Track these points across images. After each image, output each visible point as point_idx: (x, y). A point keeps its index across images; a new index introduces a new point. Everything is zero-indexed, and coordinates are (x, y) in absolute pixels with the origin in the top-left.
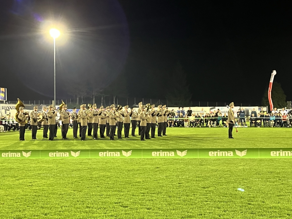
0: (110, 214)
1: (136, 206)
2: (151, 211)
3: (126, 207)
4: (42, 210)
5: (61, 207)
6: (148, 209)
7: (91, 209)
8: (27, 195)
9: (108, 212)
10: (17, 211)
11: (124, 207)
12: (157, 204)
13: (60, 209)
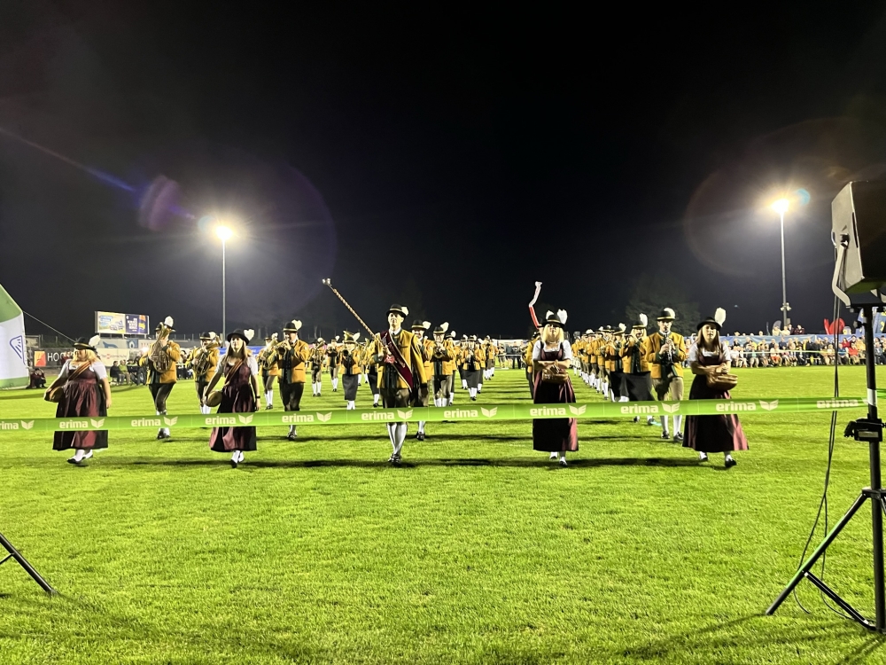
0: (304, 506)
1: (344, 492)
2: (365, 498)
3: (328, 494)
4: (199, 504)
5: (230, 498)
6: (361, 496)
7: (274, 499)
8: (177, 481)
9: (300, 503)
10: (159, 507)
11: (325, 494)
12: (374, 488)
13: (227, 501)
